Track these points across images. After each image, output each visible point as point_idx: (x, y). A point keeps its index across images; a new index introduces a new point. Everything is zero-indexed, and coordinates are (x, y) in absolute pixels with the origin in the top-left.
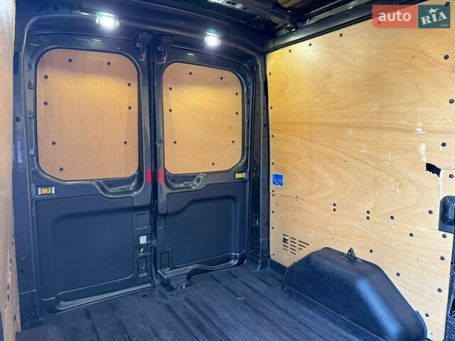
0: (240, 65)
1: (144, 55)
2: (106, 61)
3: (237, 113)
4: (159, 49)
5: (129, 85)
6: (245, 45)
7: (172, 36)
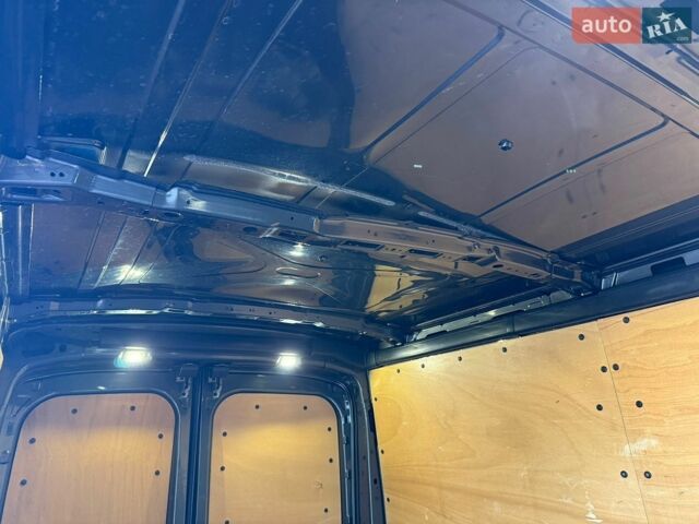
0: (333, 385)
1: (187, 392)
2: (129, 405)
3: (331, 461)
4: (210, 380)
5: (161, 436)
6: (336, 361)
7: (228, 362)
